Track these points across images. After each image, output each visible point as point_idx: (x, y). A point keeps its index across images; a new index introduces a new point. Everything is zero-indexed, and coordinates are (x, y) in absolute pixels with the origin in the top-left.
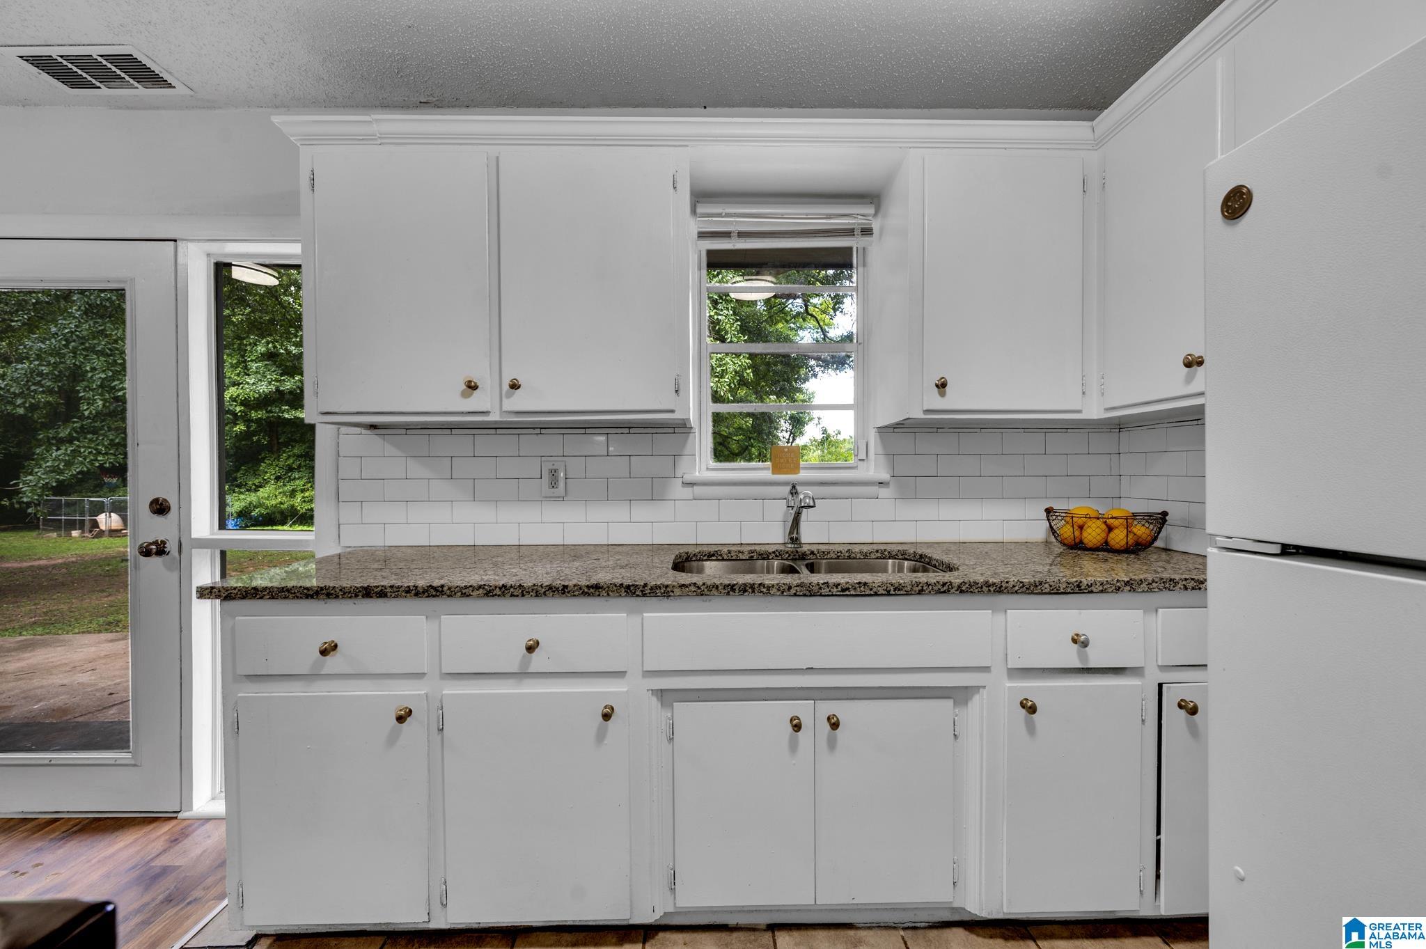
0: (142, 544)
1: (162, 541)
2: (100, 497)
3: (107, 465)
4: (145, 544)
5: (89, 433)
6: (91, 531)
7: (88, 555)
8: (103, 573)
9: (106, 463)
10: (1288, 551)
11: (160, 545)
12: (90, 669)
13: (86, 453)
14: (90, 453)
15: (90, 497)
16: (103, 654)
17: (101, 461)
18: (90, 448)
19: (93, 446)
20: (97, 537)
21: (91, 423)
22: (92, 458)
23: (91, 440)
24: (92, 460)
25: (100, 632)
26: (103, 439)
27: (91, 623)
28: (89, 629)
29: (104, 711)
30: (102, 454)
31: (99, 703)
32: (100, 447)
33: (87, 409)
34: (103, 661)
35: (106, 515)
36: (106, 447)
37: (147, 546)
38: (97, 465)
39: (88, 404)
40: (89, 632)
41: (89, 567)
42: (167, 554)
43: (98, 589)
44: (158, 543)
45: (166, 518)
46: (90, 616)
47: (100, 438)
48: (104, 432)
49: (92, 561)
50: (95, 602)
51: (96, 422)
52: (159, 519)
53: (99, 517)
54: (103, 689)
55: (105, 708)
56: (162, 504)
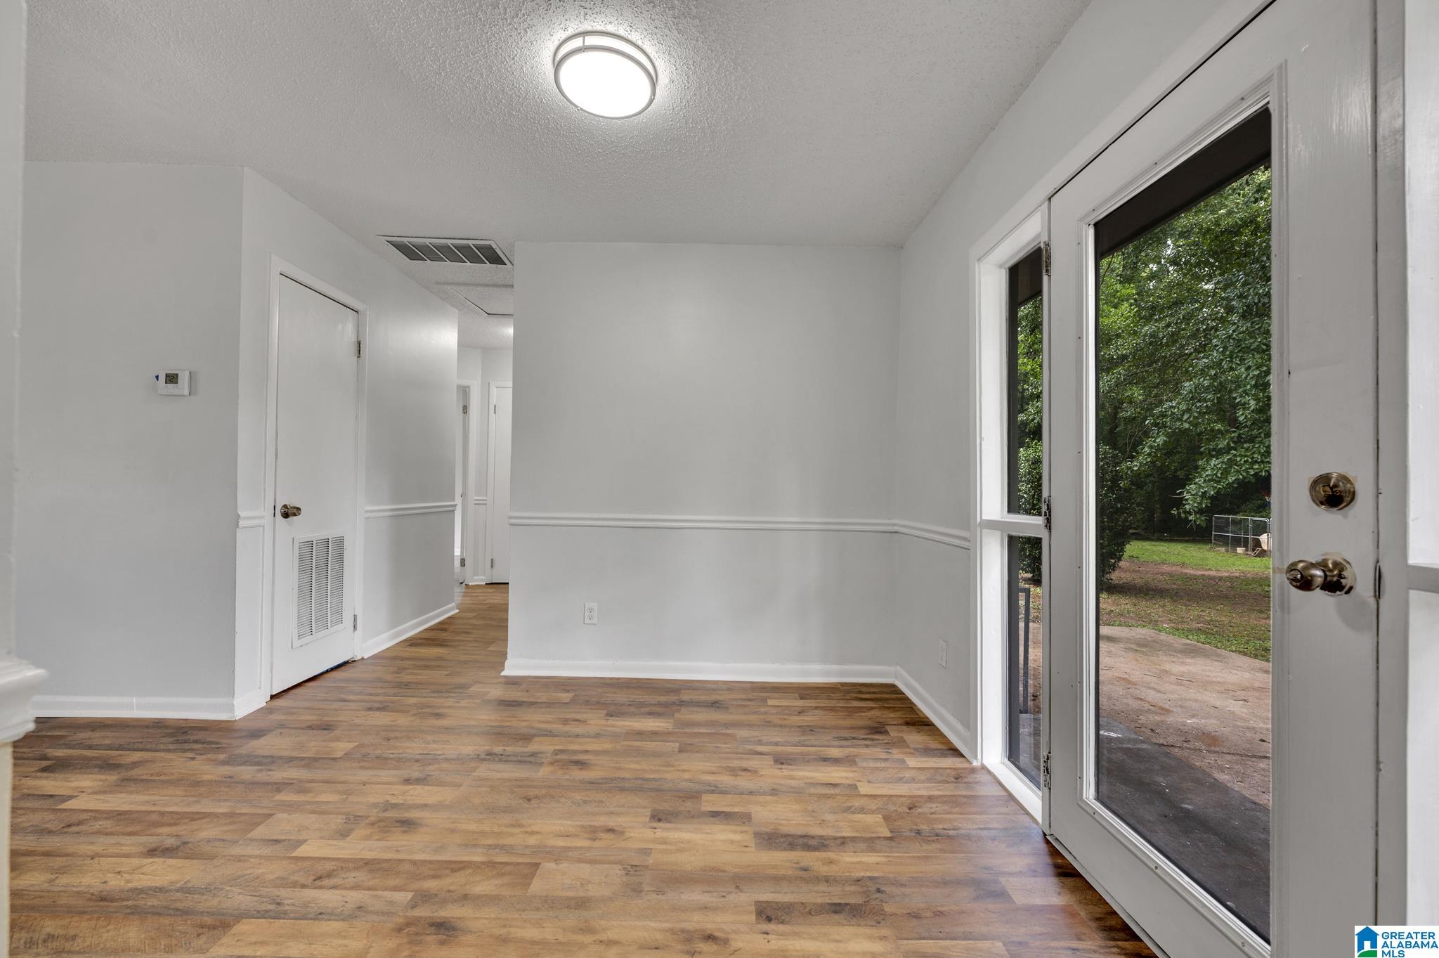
0: (1295, 564)
1: (1336, 564)
2: (1262, 517)
3: (1264, 474)
4: (1301, 565)
5: (1245, 442)
6: (1253, 550)
7: (1249, 572)
8: (1262, 593)
9: (1261, 471)
11: (1331, 571)
12: (1242, 698)
13: (1242, 462)
14: (1246, 462)
15: (1253, 516)
16: (1257, 684)
17: (1257, 469)
18: (1245, 456)
19: (1249, 454)
20: (1258, 556)
21: (1248, 431)
22: (1248, 466)
23: (1247, 449)
24: (1248, 469)
25: (1256, 657)
26: (1260, 446)
27: (1248, 643)
28: (1246, 650)
29: (1254, 759)
30: (1258, 463)
31: (1248, 746)
32: (1256, 456)
33: (1242, 414)
34: (1257, 694)
35: (1268, 535)
36: (1262, 455)
37: (1305, 568)
38: (1252, 473)
39: (1244, 409)
40: (1245, 654)
41: (1251, 585)
42: (1348, 592)
43: (1257, 608)
44: (1326, 566)
45: (1345, 517)
46: (1248, 635)
47: (1257, 446)
48: (1260, 439)
49: (1253, 578)
50: (1253, 622)
51: (1253, 430)
52: (1330, 517)
53: (1262, 537)
54: (1253, 729)
55: (1255, 756)
56: (1336, 486)
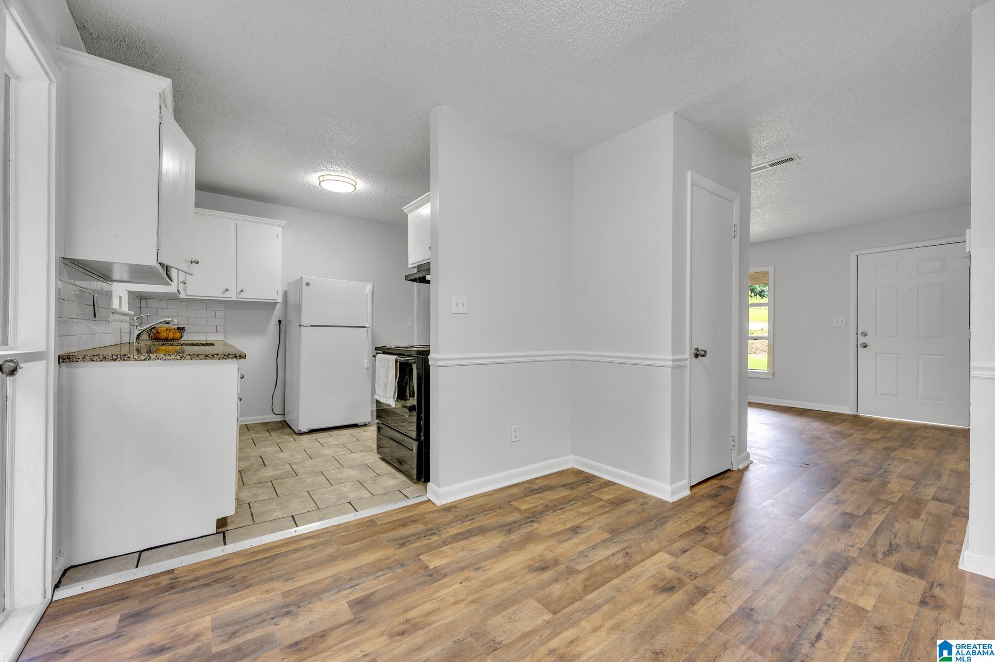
10: (312, 326)
